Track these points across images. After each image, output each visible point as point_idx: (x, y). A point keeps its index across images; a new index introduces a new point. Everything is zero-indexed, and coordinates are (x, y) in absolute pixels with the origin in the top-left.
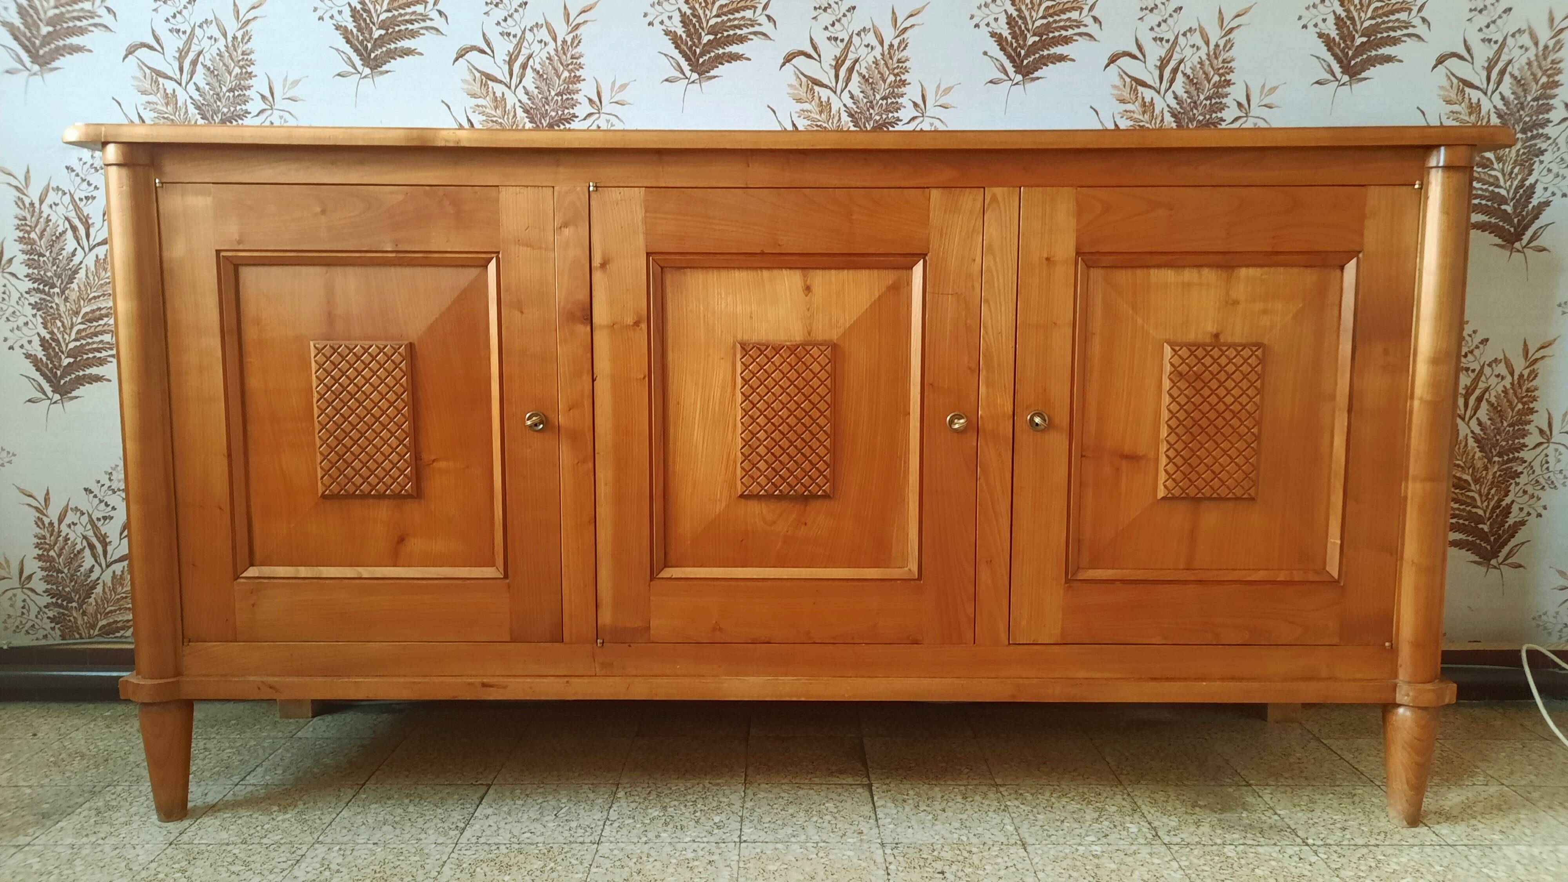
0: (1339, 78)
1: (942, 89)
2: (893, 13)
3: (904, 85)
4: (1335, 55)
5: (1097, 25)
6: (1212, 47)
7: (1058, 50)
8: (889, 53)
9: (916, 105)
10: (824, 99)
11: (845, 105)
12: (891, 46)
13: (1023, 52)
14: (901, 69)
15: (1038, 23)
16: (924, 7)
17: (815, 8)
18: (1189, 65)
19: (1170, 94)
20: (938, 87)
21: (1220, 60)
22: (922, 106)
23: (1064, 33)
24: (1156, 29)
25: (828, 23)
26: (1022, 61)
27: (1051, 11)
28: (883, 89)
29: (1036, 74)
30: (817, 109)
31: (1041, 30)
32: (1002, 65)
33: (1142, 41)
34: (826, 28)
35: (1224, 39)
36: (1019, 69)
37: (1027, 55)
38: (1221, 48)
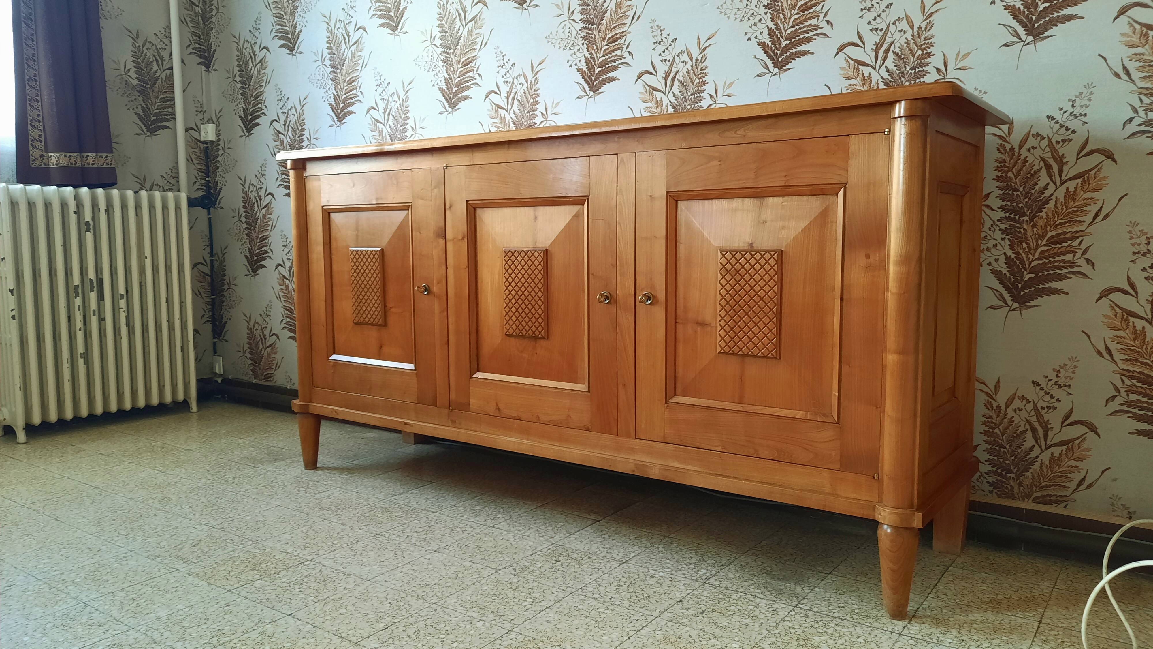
0: (1024, 39)
1: (727, 84)
2: (698, 39)
3: (704, 84)
4: (1020, 22)
5: (830, 27)
6: (916, 29)
7: (803, 48)
8: (696, 65)
9: (711, 96)
10: (659, 99)
11: (670, 102)
12: (697, 60)
13: (779, 53)
14: (702, 74)
15: (789, 31)
16: (716, 32)
17: (654, 43)
18: (898, 45)
19: (883, 68)
20: (725, 83)
21: (923, 38)
22: (715, 97)
23: (806, 35)
24: (873, 22)
25: (661, 51)
26: (778, 59)
27: (798, 21)
28: (692, 88)
29: (788, 66)
30: (655, 106)
31: (791, 36)
32: (765, 64)
33: (862, 33)
34: (660, 55)
35: (926, 22)
36: (776, 64)
37: (782, 54)
38: (923, 29)
